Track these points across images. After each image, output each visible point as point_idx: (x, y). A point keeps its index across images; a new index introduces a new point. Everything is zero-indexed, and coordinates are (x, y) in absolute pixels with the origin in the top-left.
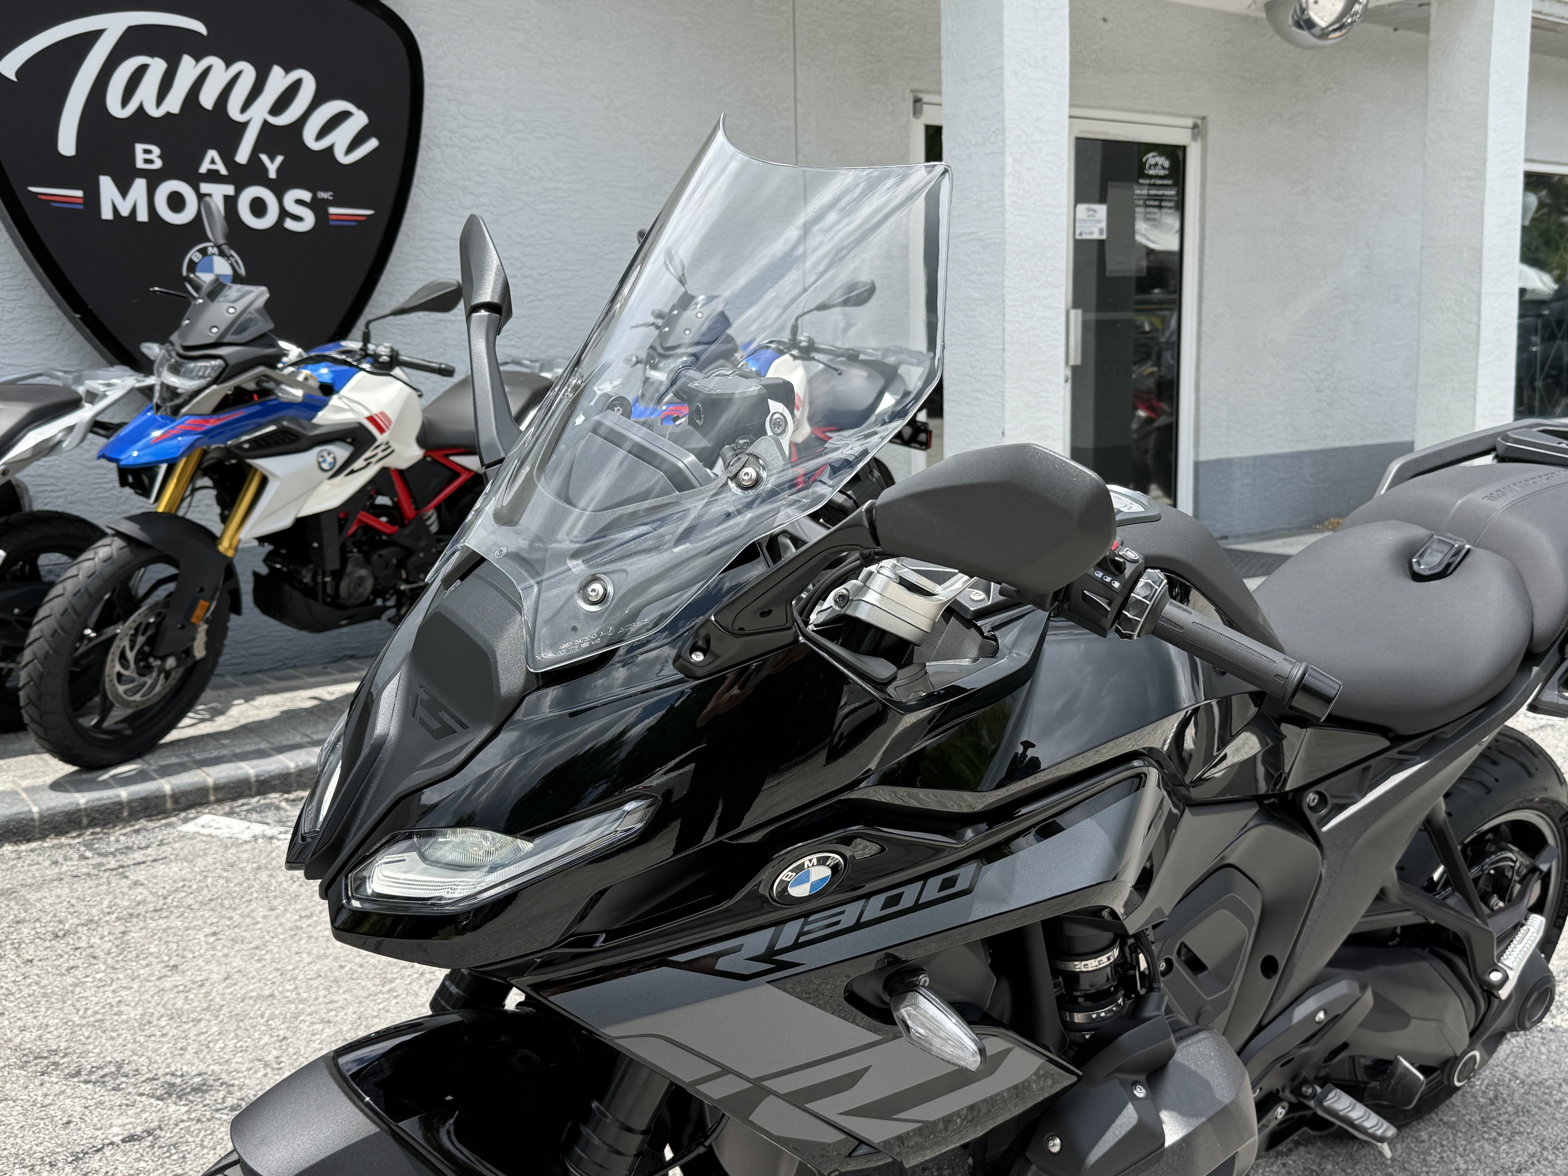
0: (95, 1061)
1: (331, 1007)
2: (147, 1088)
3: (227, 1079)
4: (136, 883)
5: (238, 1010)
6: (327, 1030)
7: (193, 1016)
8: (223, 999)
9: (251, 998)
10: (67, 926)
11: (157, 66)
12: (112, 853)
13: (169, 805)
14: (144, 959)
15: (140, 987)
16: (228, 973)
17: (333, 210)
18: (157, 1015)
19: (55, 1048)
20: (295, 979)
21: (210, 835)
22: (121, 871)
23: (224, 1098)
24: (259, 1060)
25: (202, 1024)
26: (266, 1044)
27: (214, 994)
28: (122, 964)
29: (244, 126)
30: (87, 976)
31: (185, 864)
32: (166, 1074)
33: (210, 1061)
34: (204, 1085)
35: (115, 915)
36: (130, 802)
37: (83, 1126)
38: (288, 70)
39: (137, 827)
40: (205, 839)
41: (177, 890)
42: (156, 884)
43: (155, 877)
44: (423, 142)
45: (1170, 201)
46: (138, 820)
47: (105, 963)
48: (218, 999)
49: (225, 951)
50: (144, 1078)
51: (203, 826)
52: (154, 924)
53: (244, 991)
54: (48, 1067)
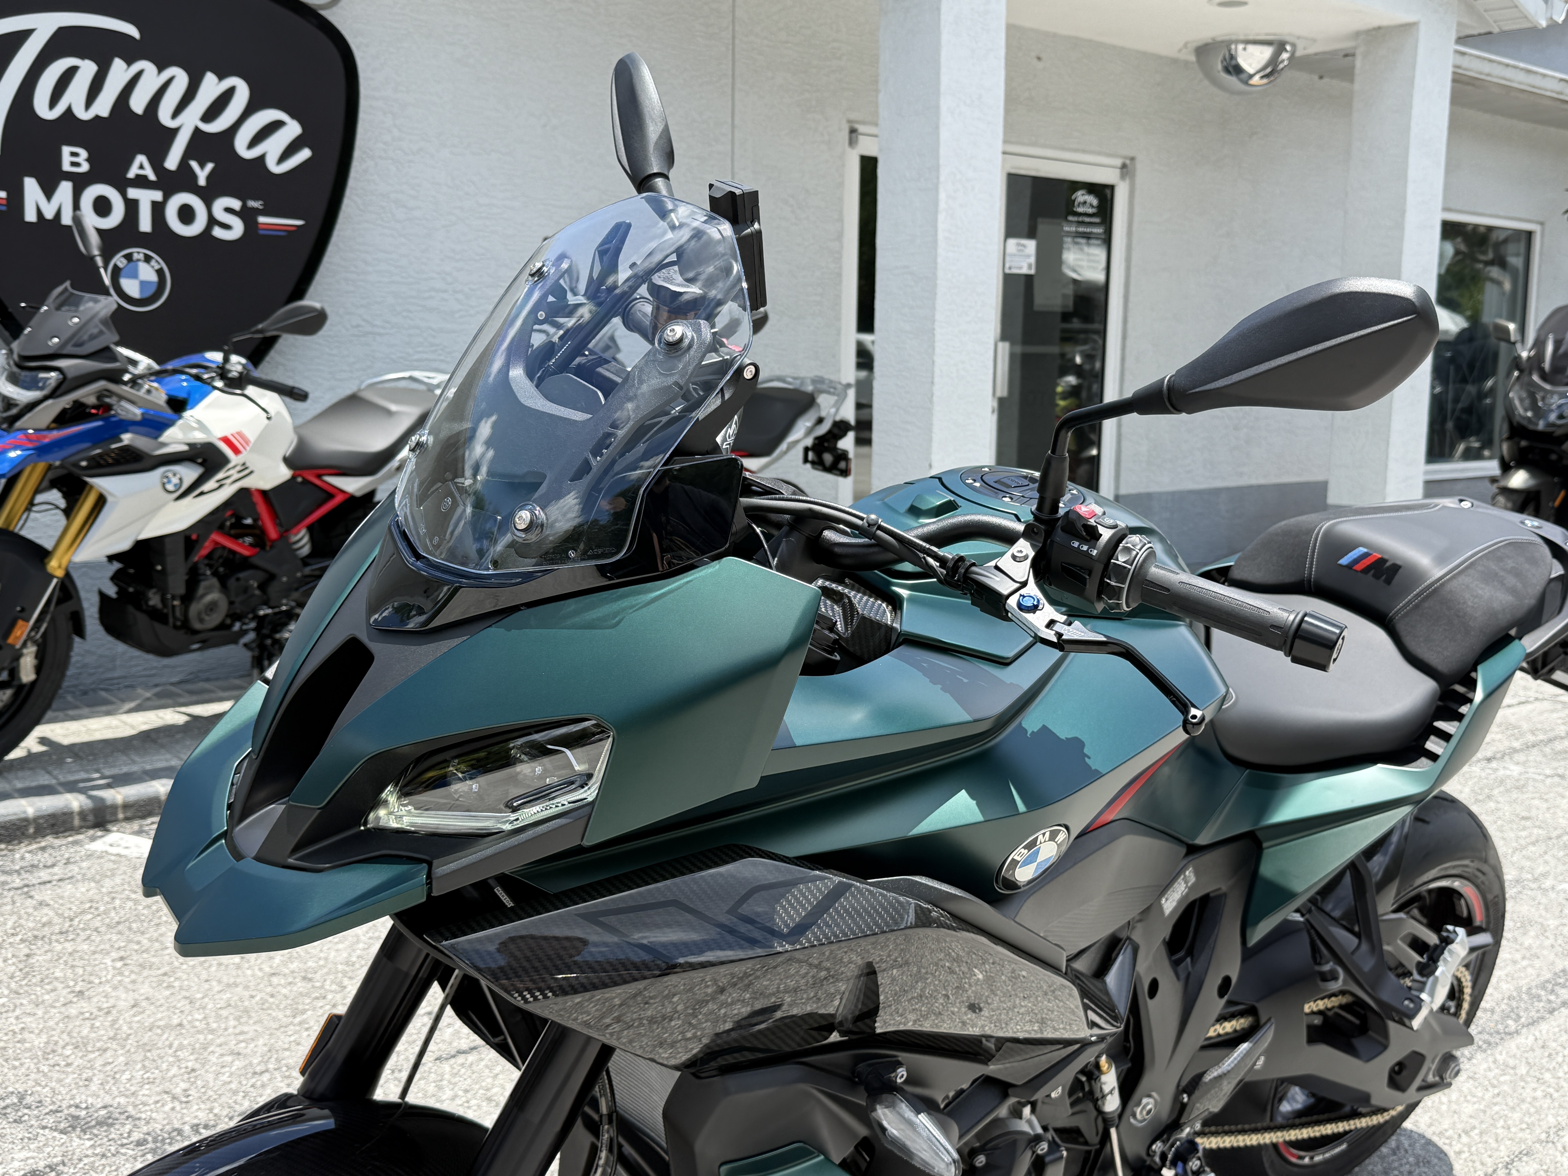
1: (241, 1038)
2: (50, 1120)
3: (133, 1113)
4: (41, 904)
5: (145, 1040)
6: (237, 1063)
7: (98, 1045)
8: (131, 1028)
9: (159, 1027)
11: (88, 69)
12: (16, 871)
13: (77, 822)
14: (48, 984)
15: (45, 1013)
16: (136, 1000)
17: (262, 220)
18: (61, 1043)
20: (204, 1008)
21: (118, 855)
22: (26, 890)
23: (129, 1133)
24: (167, 1093)
25: (109, 1053)
26: (174, 1076)
27: (121, 1022)
28: (26, 988)
29: (174, 132)
31: (93, 884)
32: (70, 1106)
33: (116, 1093)
34: (109, 1118)
35: (20, 937)
36: (36, 820)
38: (221, 77)
39: (43, 844)
40: (113, 858)
41: (83, 912)
42: (62, 905)
43: (62, 898)
44: (357, 154)
45: (1097, 239)
46: (44, 836)
47: (8, 987)
48: (125, 1028)
49: (133, 977)
50: (47, 1110)
51: (111, 845)
52: (58, 947)
53: (152, 1020)
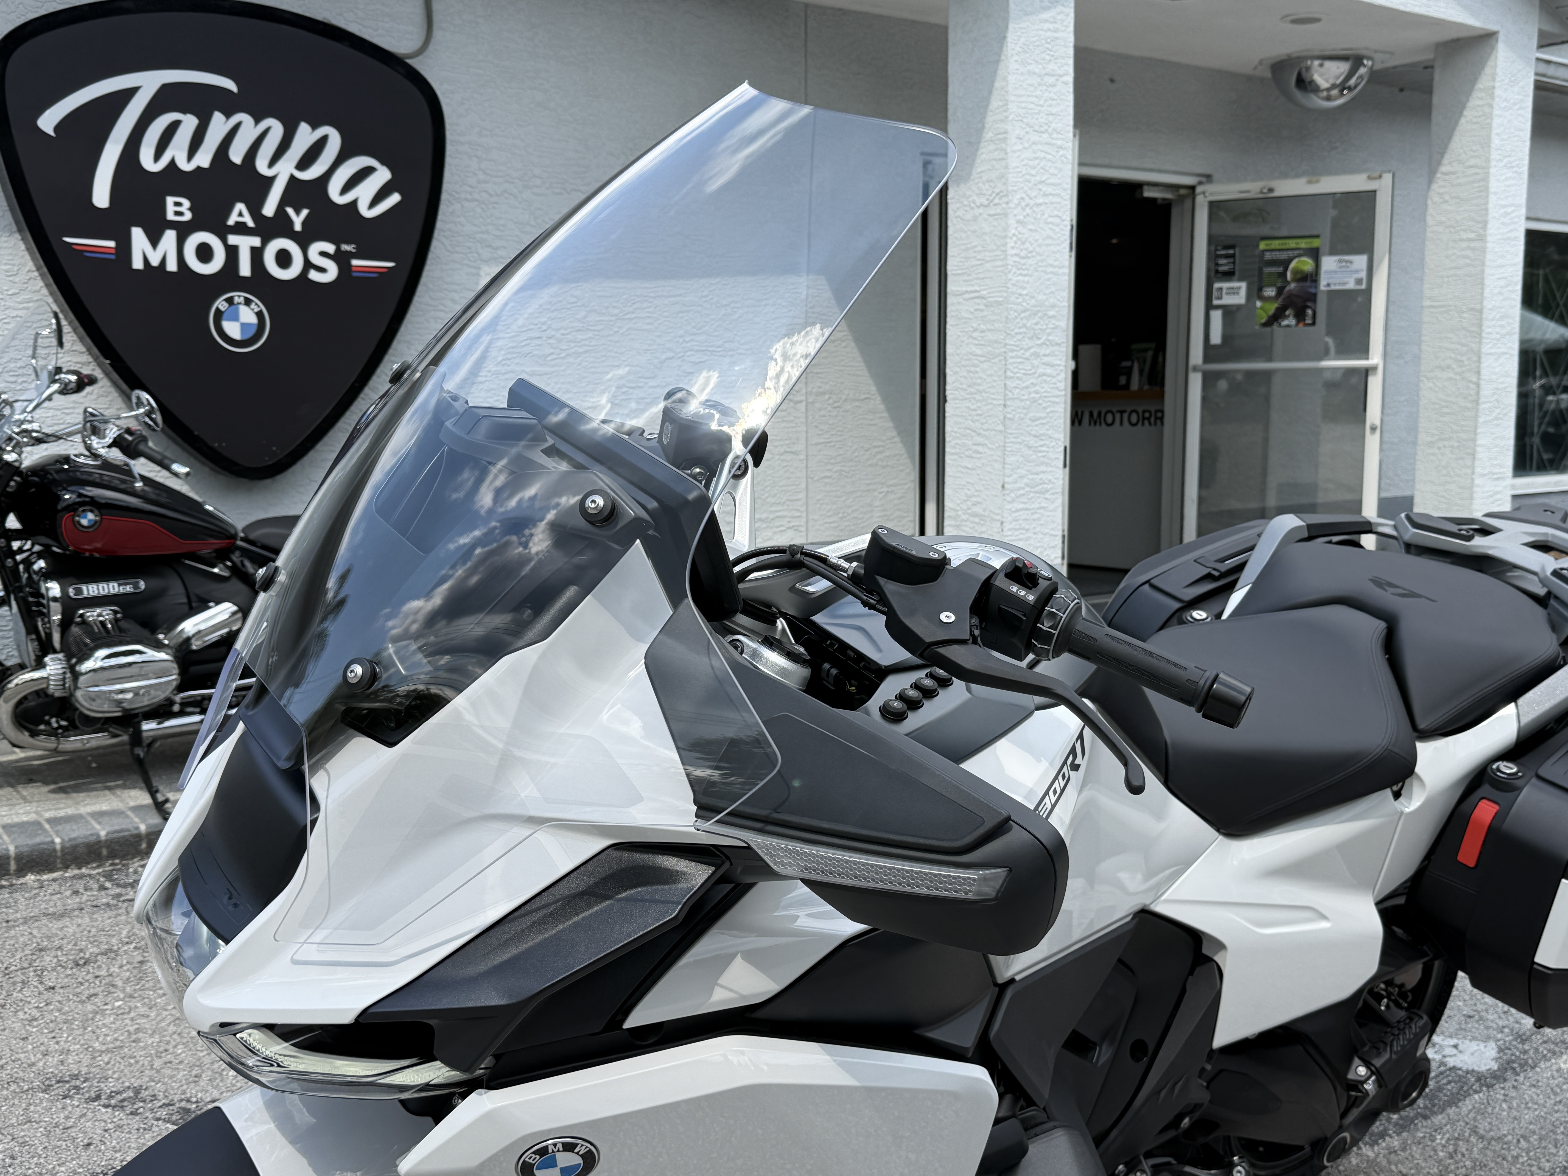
0: (113, 1086)
10: (87, 956)
11: (189, 123)
15: (158, 1015)
17: (355, 262)
18: (173, 1043)
19: (76, 1072)
28: (140, 992)
29: (271, 180)
30: (106, 1004)
37: (103, 1147)
38: (315, 126)
44: (444, 196)
47: (124, 990)
50: (160, 1104)
54: (69, 1091)
